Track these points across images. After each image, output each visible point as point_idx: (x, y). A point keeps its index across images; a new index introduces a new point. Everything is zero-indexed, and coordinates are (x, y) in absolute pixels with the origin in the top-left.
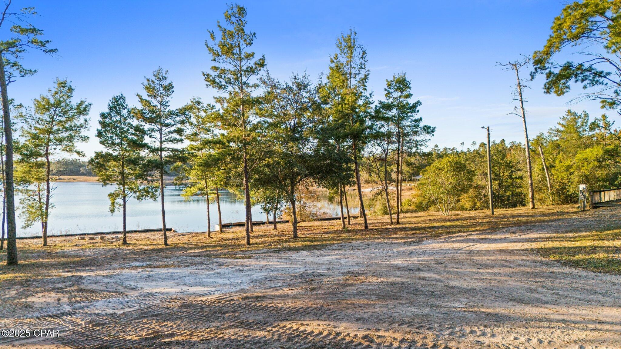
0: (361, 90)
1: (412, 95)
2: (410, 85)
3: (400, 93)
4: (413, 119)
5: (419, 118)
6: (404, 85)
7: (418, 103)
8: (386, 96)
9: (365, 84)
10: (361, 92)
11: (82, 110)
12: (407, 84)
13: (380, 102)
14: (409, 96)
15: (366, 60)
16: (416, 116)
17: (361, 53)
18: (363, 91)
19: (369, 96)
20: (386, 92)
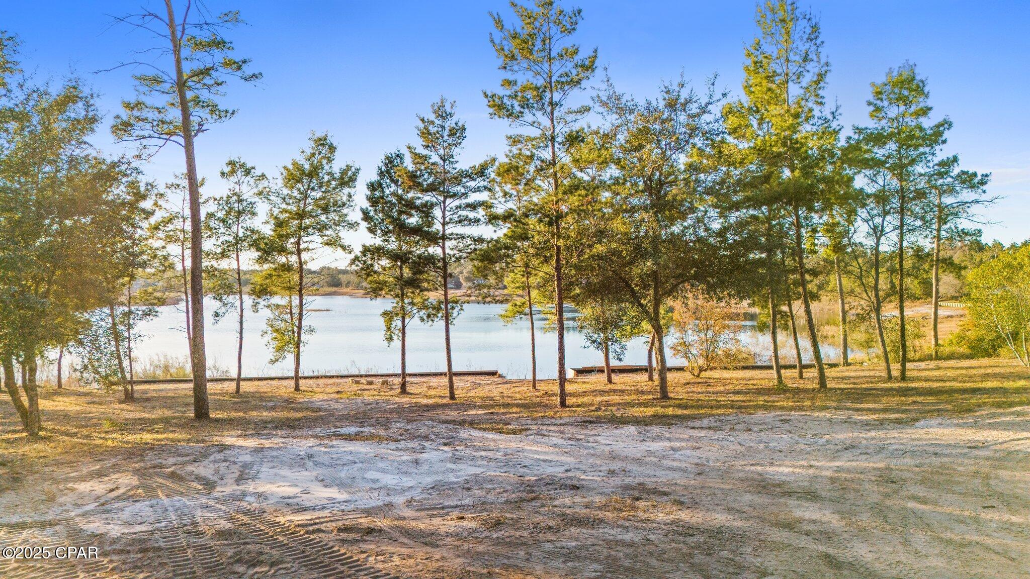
0: (810, 105)
1: (930, 109)
2: (926, 90)
3: (902, 108)
4: (936, 160)
5: (950, 156)
6: (910, 90)
7: (947, 124)
8: (872, 116)
9: (821, 92)
10: (811, 110)
11: (347, 179)
12: (918, 86)
13: (858, 130)
14: (925, 111)
15: (818, 42)
16: (942, 153)
17: (808, 30)
18: (815, 107)
19: (830, 117)
20: (872, 108)
